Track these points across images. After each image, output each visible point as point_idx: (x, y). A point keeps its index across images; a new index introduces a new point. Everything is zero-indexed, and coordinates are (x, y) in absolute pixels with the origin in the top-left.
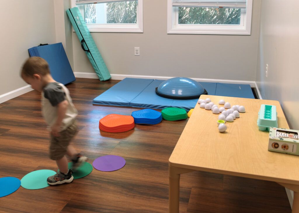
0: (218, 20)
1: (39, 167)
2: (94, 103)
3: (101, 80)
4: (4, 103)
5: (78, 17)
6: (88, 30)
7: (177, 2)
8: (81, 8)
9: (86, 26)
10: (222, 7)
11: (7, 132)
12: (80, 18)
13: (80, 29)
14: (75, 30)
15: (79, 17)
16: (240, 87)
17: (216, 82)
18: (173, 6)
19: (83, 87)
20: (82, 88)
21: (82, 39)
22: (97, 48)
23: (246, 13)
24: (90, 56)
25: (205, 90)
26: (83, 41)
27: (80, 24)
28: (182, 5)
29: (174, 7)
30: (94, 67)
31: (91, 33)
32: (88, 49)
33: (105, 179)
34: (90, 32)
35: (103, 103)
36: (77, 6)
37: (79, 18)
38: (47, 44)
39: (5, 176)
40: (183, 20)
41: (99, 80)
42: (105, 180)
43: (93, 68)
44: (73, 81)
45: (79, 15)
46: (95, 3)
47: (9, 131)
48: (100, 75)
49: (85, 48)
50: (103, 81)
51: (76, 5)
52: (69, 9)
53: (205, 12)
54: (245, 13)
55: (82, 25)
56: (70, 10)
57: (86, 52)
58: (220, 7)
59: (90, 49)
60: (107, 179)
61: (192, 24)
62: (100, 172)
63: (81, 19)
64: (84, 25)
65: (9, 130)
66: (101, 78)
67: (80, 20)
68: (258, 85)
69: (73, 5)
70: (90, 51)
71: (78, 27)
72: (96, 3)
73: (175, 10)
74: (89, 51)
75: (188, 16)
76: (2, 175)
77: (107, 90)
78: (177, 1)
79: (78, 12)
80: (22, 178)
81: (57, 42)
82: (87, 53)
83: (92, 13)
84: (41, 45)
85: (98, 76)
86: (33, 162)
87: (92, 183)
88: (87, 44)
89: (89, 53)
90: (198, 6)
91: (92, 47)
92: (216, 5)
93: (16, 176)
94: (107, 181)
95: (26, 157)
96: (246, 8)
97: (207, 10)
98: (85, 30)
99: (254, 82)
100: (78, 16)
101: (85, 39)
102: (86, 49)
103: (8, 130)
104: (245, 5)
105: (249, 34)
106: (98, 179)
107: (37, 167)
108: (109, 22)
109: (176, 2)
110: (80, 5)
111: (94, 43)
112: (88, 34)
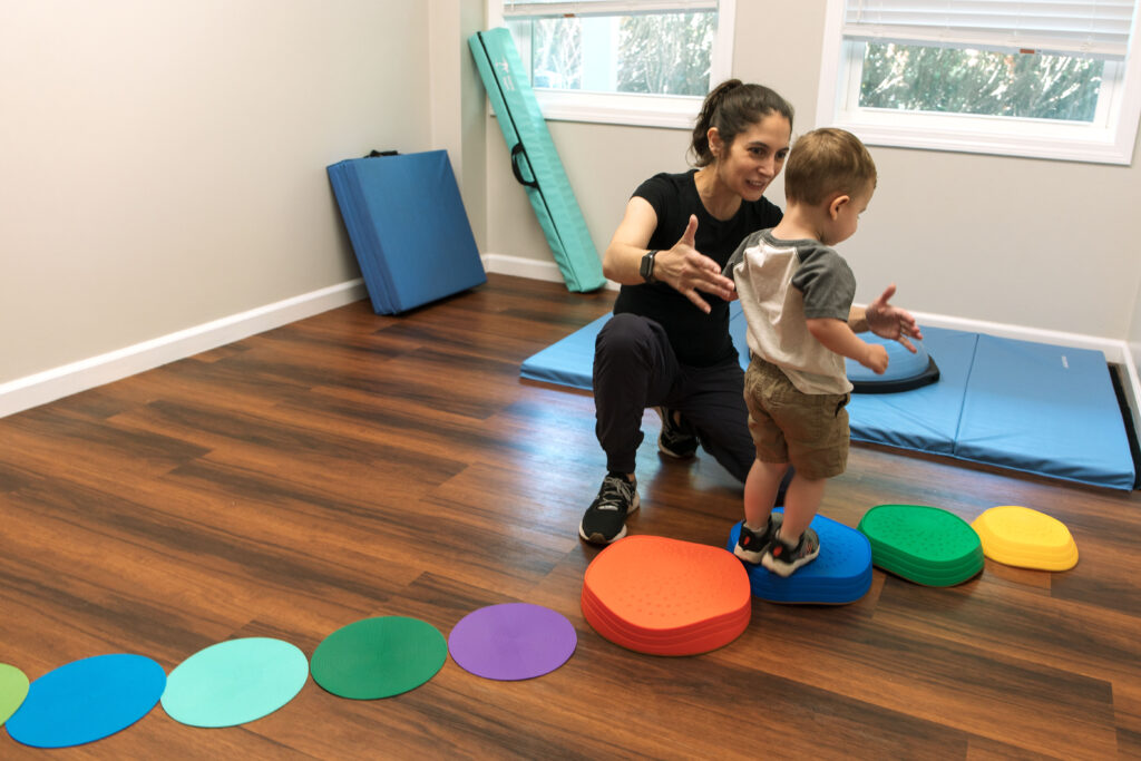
0: (1010, 101)
1: (253, 622)
2: (524, 375)
3: (572, 288)
4: (232, 344)
5: (506, 65)
6: (539, 110)
7: (863, 24)
8: (521, 31)
9: (532, 99)
10: (1031, 52)
11: (197, 461)
12: (513, 67)
13: (510, 108)
14: (493, 107)
15: (509, 64)
16: (1064, 359)
17: (978, 332)
18: (846, 37)
19: (505, 308)
20: (503, 313)
21: (517, 142)
22: (564, 176)
23: (1121, 77)
24: (538, 203)
25: (931, 361)
26: (519, 149)
27: (513, 89)
28: (880, 35)
29: (848, 43)
30: (552, 245)
31: (550, 124)
32: (532, 180)
33: (478, 715)
34: (547, 120)
35: (553, 376)
36: (507, 25)
37: (509, 68)
38: (394, 153)
39: (121, 648)
40: (881, 94)
41: (563, 286)
42: (475, 721)
43: (549, 246)
44: (477, 286)
45: (510, 56)
46: (567, 16)
47: (208, 456)
48: (568, 270)
49: (523, 173)
50: (578, 293)
51: (503, 20)
52: (479, 34)
53: (964, 71)
54: (1117, 78)
55: (518, 94)
56: (480, 38)
57: (528, 187)
58: (1023, 51)
59: (539, 177)
60: (487, 719)
61: (912, 109)
62: (466, 677)
63: (517, 72)
64: (524, 93)
65: (208, 451)
66: (571, 281)
67: (511, 74)
68: (1135, 354)
69: (495, 20)
70: (541, 184)
71: (506, 98)
72: (571, 16)
73: (852, 55)
74: (535, 185)
75: (899, 82)
76: (112, 644)
77: (584, 325)
78: (862, 21)
79: (508, 46)
80: (174, 666)
81: (435, 147)
82: (532, 192)
83: (570, 56)
84: (374, 154)
85: (563, 276)
86: (241, 600)
87: (424, 730)
88: (532, 162)
89: (538, 193)
90: (938, 42)
91: (547, 172)
92: (1007, 42)
93: (159, 655)
94: (482, 724)
95: (225, 573)
96: (1127, 58)
97: (972, 62)
98: (526, 112)
99: (1121, 344)
100: (506, 58)
101: (526, 144)
102: (526, 179)
103: (201, 451)
104: (1125, 46)
105: (1127, 161)
106: (454, 711)
107: (246, 622)
108: (628, 87)
109: (858, 24)
110: (518, 22)
111: (558, 159)
112: (536, 125)
